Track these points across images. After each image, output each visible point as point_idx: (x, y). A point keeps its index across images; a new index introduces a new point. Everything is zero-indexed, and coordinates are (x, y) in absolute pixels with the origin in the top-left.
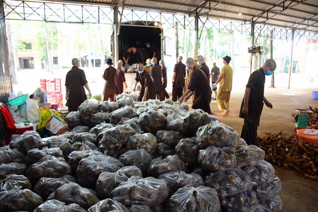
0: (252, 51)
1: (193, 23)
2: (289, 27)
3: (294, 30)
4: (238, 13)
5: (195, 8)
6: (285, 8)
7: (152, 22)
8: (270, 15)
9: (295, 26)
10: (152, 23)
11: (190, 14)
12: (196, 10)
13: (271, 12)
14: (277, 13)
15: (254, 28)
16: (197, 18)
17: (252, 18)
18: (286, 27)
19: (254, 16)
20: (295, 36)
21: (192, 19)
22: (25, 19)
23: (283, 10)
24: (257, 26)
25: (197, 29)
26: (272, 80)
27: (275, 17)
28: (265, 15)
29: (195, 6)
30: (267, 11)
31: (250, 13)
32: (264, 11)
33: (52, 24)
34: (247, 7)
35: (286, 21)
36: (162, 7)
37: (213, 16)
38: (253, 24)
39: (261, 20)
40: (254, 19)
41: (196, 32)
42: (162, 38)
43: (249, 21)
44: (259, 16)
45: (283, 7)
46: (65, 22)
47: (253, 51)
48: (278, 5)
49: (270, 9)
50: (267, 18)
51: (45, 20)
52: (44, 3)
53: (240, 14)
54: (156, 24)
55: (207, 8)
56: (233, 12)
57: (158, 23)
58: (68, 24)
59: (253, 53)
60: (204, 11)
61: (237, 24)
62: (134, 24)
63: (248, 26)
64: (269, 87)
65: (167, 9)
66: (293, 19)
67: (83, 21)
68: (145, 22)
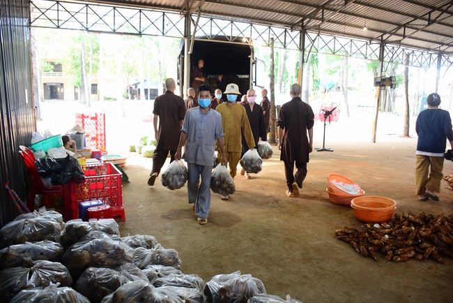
0: (380, 82)
1: (297, 40)
2: (434, 50)
3: (440, 54)
4: (361, 27)
5: (301, 18)
6: (431, 22)
7: (238, 37)
8: (409, 31)
9: (443, 48)
10: (238, 39)
11: (292, 26)
12: (302, 21)
13: (409, 27)
14: (418, 29)
15: (383, 49)
17: (382, 36)
18: (429, 49)
19: (385, 33)
20: (442, 62)
21: (296, 34)
22: (58, 27)
23: (429, 24)
24: (388, 47)
25: (302, 49)
26: (406, 126)
27: (414, 35)
28: (401, 31)
29: (300, 16)
30: (405, 26)
31: (378, 28)
32: (400, 26)
34: (375, 19)
35: (430, 41)
36: (254, 15)
37: (326, 30)
38: (383, 44)
39: (394, 38)
40: (385, 37)
41: (302, 53)
42: (252, 61)
43: (377, 39)
44: (391, 33)
45: (429, 20)
46: (114, 32)
47: (381, 84)
48: (422, 18)
49: (408, 23)
50: (404, 36)
51: (87, 29)
52: (87, 5)
53: (365, 29)
54: (244, 40)
55: (317, 19)
56: (355, 26)
57: (248, 39)
58: (120, 36)
59: (381, 86)
60: (314, 22)
61: (360, 43)
62: (214, 39)
63: (376, 46)
64: (401, 137)
65: (261, 19)
66: (440, 38)
67: (140, 32)
68: (229, 37)
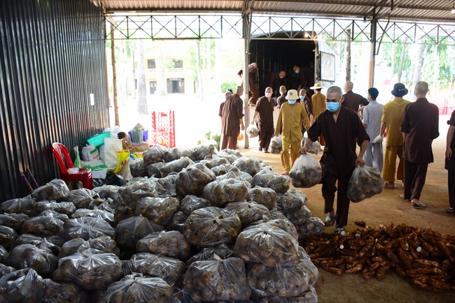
1: (368, 30)
4: (449, 9)
5: (373, 8)
7: (301, 32)
10: (301, 34)
11: (366, 16)
12: (374, 10)
16: (374, 23)
21: (368, 24)
22: (128, 38)
25: (374, 40)
29: (371, 5)
33: (161, 41)
41: (373, 44)
42: (316, 55)
46: (176, 38)
51: (152, 37)
53: (453, 11)
54: (306, 35)
55: (388, 5)
57: (310, 33)
58: (181, 41)
60: (385, 10)
61: (450, 27)
62: (273, 37)
67: (200, 36)
68: (289, 33)
